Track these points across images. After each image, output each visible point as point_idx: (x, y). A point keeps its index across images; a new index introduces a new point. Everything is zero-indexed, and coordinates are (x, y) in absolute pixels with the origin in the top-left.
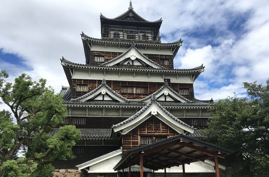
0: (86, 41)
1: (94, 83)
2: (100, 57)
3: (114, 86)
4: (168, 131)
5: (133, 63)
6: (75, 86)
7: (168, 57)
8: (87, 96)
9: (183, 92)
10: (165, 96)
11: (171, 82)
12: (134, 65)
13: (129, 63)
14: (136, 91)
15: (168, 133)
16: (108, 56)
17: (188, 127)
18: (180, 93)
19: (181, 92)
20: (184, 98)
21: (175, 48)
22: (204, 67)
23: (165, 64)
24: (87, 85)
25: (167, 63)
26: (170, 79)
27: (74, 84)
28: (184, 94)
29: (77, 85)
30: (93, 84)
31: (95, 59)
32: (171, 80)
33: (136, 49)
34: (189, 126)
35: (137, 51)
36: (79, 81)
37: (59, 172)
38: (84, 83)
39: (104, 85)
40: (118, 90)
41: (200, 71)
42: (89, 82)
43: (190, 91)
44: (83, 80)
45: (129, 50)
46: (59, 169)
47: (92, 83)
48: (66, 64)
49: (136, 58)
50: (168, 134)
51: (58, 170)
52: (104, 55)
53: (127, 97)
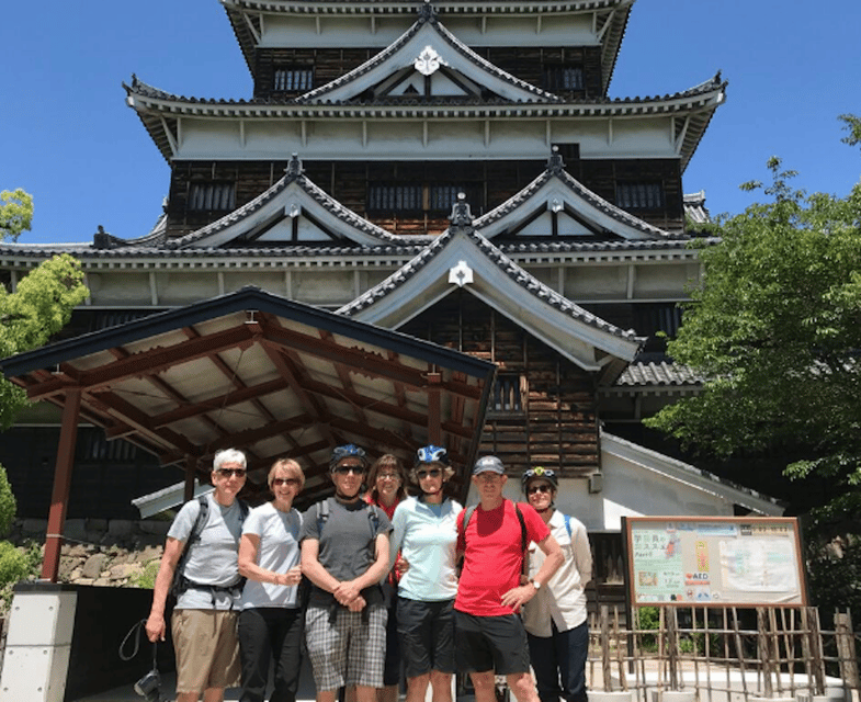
0: (239, 10)
1: (259, 173)
2: (297, 70)
3: (341, 183)
4: (522, 352)
5: (428, 89)
6: (184, 191)
7: (579, 54)
8: (223, 228)
9: (634, 196)
10: (554, 216)
11: (582, 157)
12: (434, 97)
13: (411, 89)
14: (431, 200)
15: (523, 360)
16: (328, 64)
17: (609, 332)
18: (623, 200)
19: (626, 196)
20: (636, 221)
21: (608, 15)
22: (727, 83)
23: (567, 85)
24: (231, 184)
25: (574, 79)
26: (576, 146)
27: (183, 179)
28: (639, 204)
29: (194, 183)
30: (255, 180)
31: (277, 81)
32: (582, 149)
33: (439, 31)
34: (613, 328)
35: (445, 36)
36: (200, 169)
37: (107, 531)
38: (220, 174)
39: (294, 177)
40: (358, 199)
41: (706, 101)
42: (240, 173)
43: (666, 190)
44: (217, 162)
45: (411, 35)
46: (108, 519)
47: (251, 176)
48: (145, 103)
49: (441, 66)
50: (524, 364)
51: (101, 523)
52: (311, 61)
53: (393, 227)
